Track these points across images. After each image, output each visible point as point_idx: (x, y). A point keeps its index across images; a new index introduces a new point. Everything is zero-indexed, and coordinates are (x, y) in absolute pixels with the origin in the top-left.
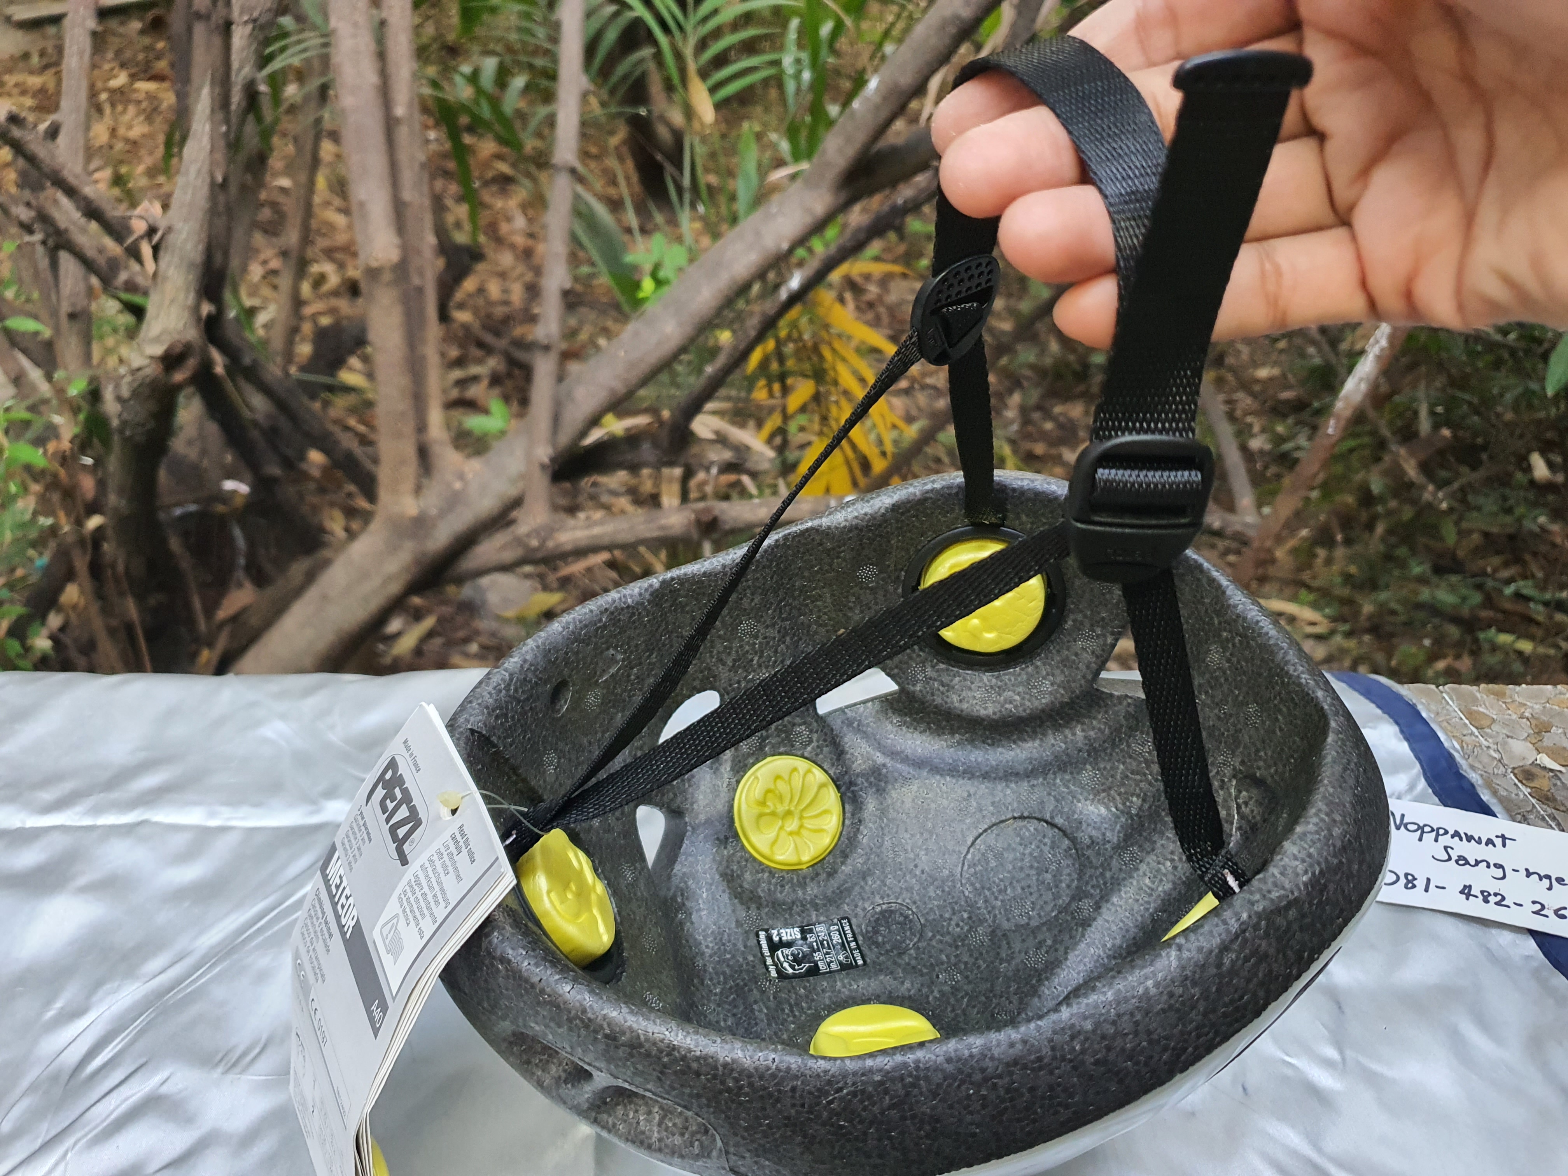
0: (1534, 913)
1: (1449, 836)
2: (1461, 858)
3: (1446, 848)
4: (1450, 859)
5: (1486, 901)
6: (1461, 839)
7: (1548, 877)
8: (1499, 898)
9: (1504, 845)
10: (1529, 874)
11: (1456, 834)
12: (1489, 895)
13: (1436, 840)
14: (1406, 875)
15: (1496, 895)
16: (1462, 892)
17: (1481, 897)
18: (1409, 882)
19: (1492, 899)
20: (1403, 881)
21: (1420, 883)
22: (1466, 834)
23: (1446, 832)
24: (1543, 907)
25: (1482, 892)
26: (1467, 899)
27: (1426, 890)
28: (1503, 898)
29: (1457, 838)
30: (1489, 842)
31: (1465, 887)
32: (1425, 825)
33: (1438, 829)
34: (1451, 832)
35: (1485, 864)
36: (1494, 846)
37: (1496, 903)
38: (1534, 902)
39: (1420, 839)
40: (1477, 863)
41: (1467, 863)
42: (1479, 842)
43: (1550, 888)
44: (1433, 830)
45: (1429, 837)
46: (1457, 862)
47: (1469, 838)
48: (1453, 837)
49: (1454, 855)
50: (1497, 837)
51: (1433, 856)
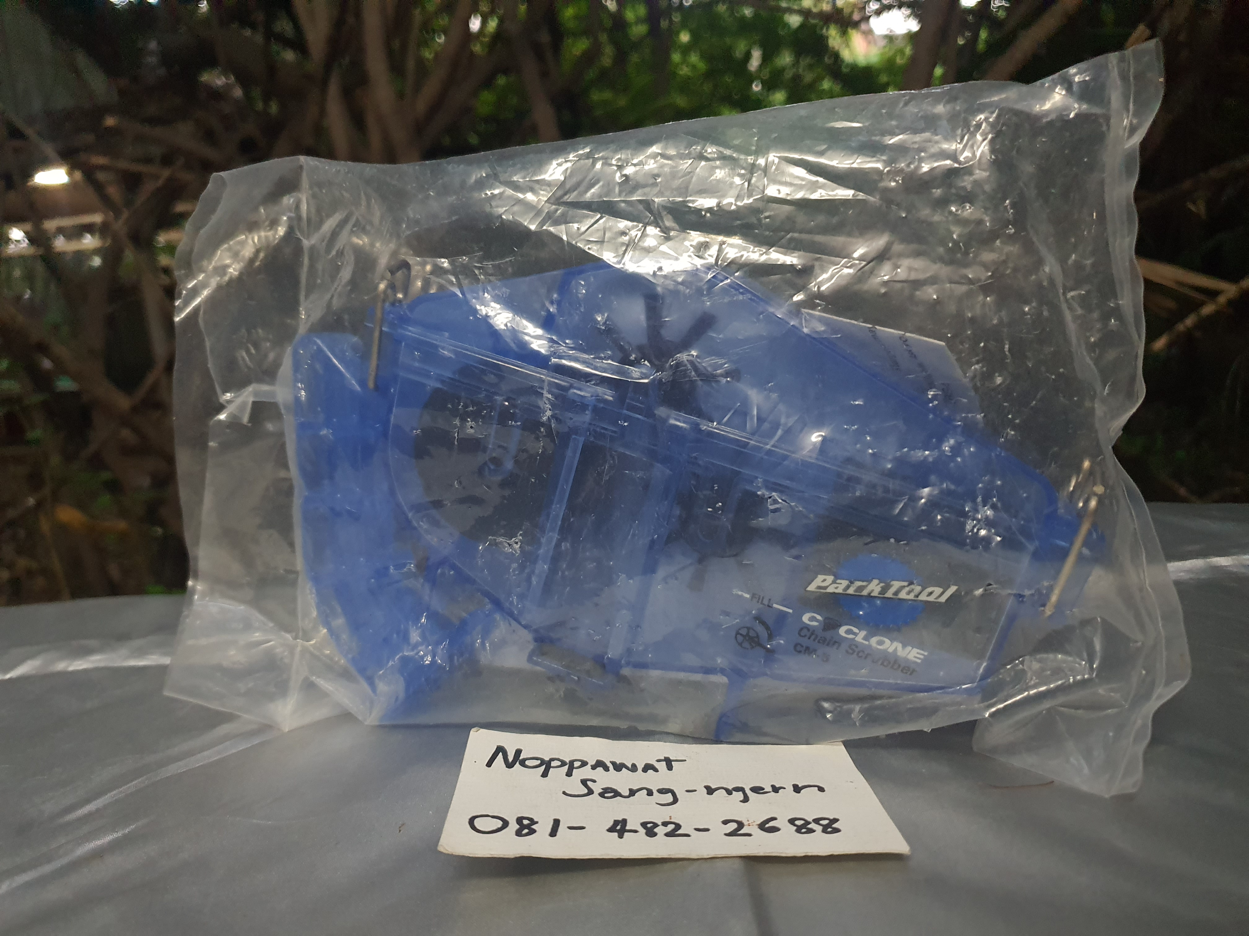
0: (726, 835)
1: (589, 767)
2: (610, 790)
3: (584, 782)
4: (590, 792)
5: (651, 833)
6: (606, 771)
7: (740, 789)
8: (671, 827)
9: (670, 767)
10: (710, 791)
11: (599, 764)
12: (656, 825)
13: (569, 774)
14: (519, 820)
15: (665, 824)
16: (611, 830)
17: (642, 831)
18: (523, 827)
19: (661, 831)
20: (514, 827)
21: (543, 827)
22: (613, 763)
23: (584, 764)
24: (741, 825)
25: (644, 825)
26: (621, 836)
27: (551, 836)
28: (678, 826)
29: (600, 769)
30: (648, 767)
31: (616, 823)
32: (553, 760)
33: (572, 762)
34: (592, 762)
35: (645, 792)
36: (656, 770)
37: (667, 835)
38: (725, 822)
39: (545, 774)
40: (633, 792)
41: (617, 794)
42: (634, 768)
43: (744, 802)
44: (563, 763)
45: (558, 774)
46: (602, 795)
47: (618, 767)
48: (594, 767)
49: (597, 788)
50: (658, 761)
51: (564, 793)
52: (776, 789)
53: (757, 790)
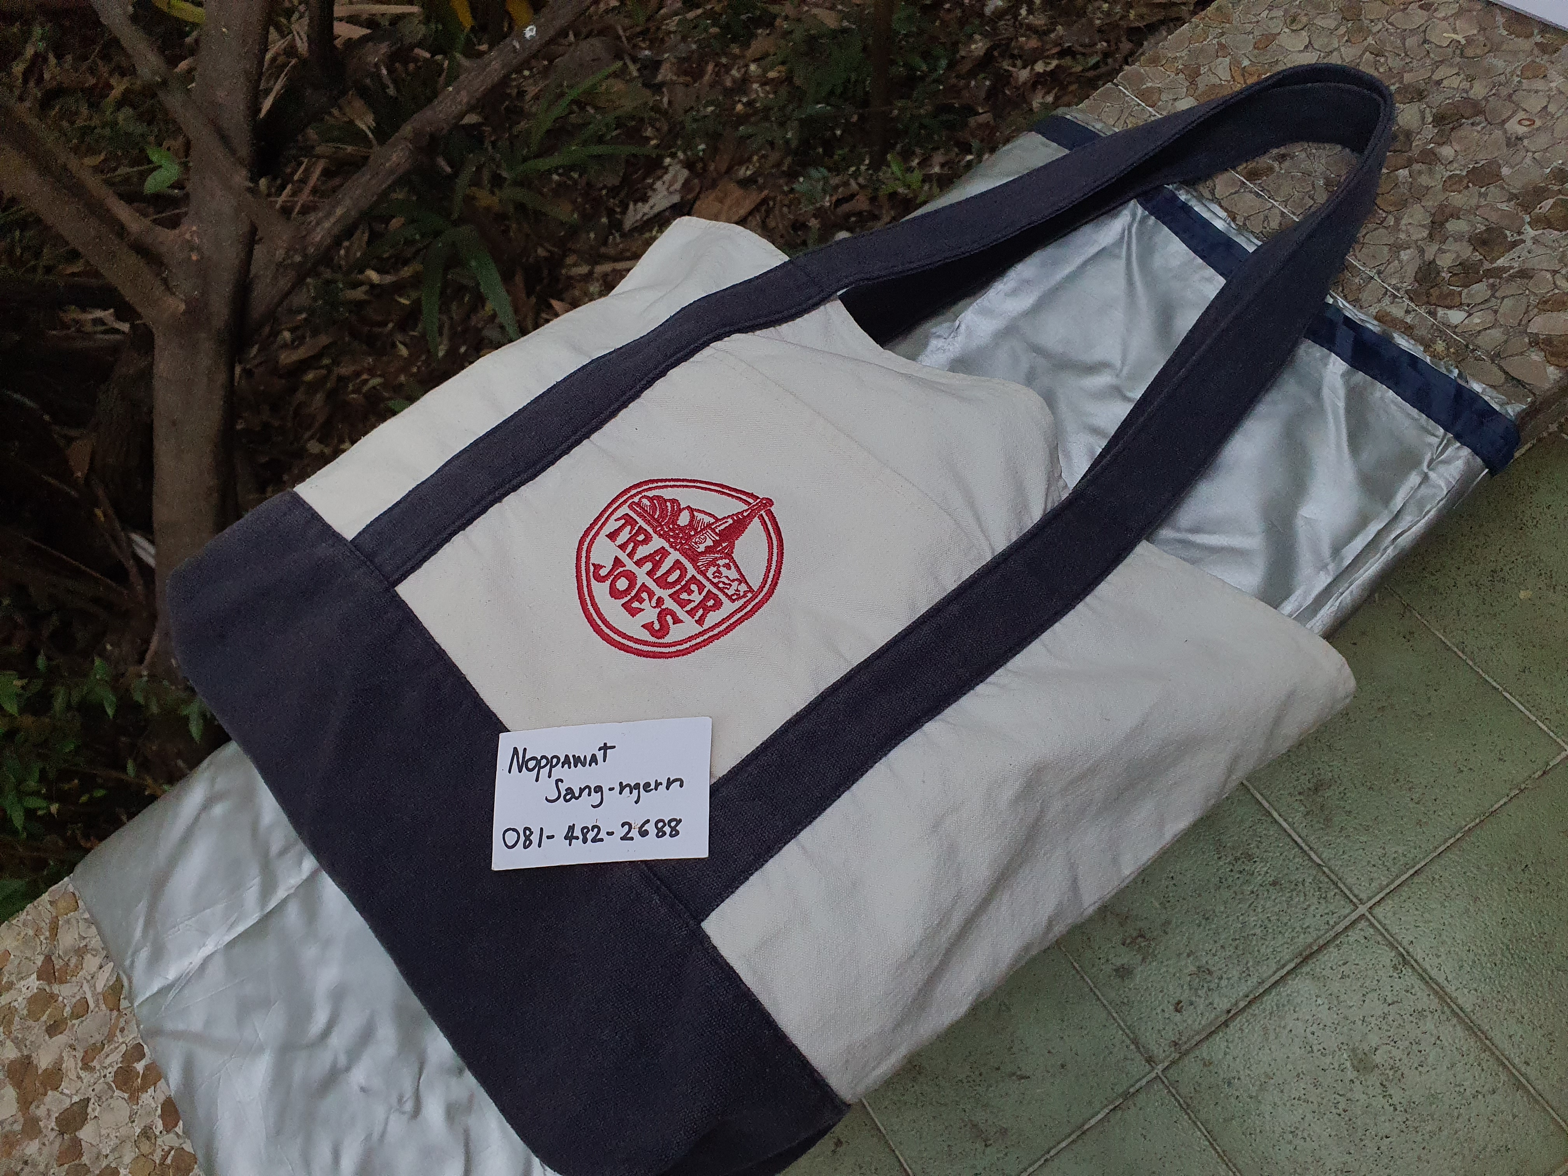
0: (621, 838)
1: (560, 764)
2: (569, 790)
3: (557, 783)
4: (559, 796)
5: (585, 841)
6: (570, 768)
7: (637, 786)
8: (596, 830)
9: (605, 758)
10: (622, 788)
11: (566, 759)
12: (588, 831)
13: (550, 776)
14: (525, 832)
15: (593, 828)
16: (566, 836)
17: (581, 837)
18: (527, 838)
19: (591, 835)
20: (522, 838)
21: (535, 838)
22: (574, 756)
23: (558, 760)
24: (630, 828)
25: (582, 830)
26: (570, 843)
27: (540, 846)
28: (599, 831)
29: (566, 766)
30: (594, 759)
31: (569, 829)
32: (543, 757)
33: (552, 760)
34: (562, 760)
35: (587, 791)
36: (597, 762)
37: (593, 840)
38: (623, 825)
39: (537, 780)
40: (582, 790)
41: (573, 795)
42: (585, 761)
43: (636, 802)
44: (548, 762)
45: (544, 773)
46: (565, 797)
47: (577, 760)
48: (563, 764)
49: (563, 787)
50: (600, 749)
51: (546, 799)
52: (658, 784)
53: (647, 785)
